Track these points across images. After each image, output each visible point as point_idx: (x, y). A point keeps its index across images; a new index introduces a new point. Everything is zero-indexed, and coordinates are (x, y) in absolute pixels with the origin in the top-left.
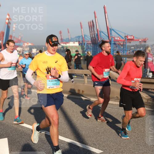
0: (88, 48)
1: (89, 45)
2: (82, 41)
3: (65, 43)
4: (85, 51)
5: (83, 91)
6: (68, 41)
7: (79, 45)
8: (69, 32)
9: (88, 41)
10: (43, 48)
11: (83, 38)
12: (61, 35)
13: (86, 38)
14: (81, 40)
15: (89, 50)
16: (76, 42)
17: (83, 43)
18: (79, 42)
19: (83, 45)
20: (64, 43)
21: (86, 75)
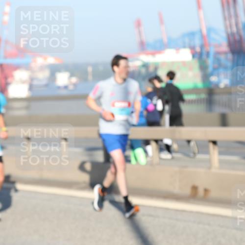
0: (219, 66)
1: (222, 57)
2: (202, 47)
3: (153, 54)
4: (212, 74)
5: (206, 191)
7: (194, 56)
8: (162, 21)
9: (220, 45)
12: (140, 33)
13: (213, 35)
15: (221, 70)
17: (204, 52)
21: (214, 143)
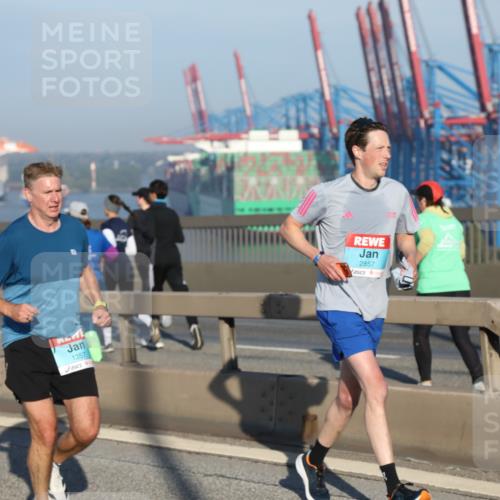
6: (239, 124)
7: (305, 146)
8: (240, 72)
10: (93, 167)
11: (325, 105)
12: (196, 93)
14: (314, 116)
16: (288, 127)
17: (328, 135)
18: (303, 129)
19: (328, 148)
20: (212, 140)
